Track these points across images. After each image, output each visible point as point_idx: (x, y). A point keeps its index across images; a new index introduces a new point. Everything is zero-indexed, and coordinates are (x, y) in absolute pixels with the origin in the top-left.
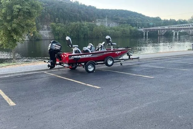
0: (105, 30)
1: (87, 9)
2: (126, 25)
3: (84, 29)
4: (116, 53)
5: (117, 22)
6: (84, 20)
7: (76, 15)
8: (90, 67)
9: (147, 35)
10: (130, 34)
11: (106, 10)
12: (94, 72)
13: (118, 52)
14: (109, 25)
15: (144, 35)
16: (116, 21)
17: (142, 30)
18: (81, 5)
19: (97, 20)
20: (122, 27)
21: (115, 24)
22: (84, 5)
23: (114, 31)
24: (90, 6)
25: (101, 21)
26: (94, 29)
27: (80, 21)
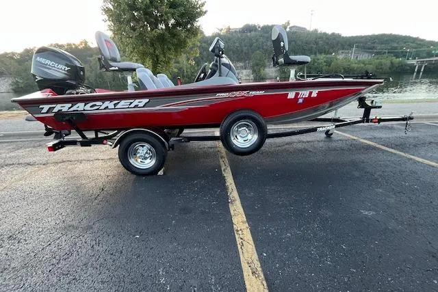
0: (349, 65)
1: (327, 38)
2: (387, 55)
3: (319, 64)
4: (291, 95)
5: (370, 52)
6: (321, 53)
7: (312, 47)
8: (143, 149)
9: (422, 70)
10: (390, 69)
11: (357, 37)
12: (161, 173)
13: (305, 93)
14: (357, 57)
15: (416, 70)
16: (371, 50)
17: (414, 62)
18: (321, 34)
19: (340, 52)
20: (377, 59)
21: (367, 55)
22: (325, 34)
23: (363, 65)
24: (333, 34)
25: (346, 53)
26: (333, 63)
27: (315, 54)
